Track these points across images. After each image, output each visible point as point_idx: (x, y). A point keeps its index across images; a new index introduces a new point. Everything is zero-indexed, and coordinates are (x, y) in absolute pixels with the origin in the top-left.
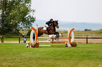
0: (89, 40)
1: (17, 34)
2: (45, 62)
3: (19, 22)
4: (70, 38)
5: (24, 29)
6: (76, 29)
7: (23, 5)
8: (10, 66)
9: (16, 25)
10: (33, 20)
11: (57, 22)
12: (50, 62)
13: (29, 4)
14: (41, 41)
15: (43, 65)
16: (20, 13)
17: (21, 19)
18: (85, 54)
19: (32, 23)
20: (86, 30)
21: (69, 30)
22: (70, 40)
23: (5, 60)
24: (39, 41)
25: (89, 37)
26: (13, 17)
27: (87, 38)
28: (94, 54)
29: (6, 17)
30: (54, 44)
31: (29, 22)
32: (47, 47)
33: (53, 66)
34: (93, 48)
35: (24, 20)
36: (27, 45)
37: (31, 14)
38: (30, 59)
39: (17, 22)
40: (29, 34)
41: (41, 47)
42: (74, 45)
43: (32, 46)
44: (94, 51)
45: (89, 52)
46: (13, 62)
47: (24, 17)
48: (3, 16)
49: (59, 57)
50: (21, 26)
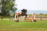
0: (42, 19)
1: (9, 16)
2: (22, 29)
3: (10, 10)
4: (33, 17)
5: (12, 13)
6: (36, 13)
7: (12, 2)
8: (5, 30)
9: (8, 12)
10: (16, 9)
11: (26, 10)
12: (24, 29)
13: (15, 2)
14: (20, 19)
15: (20, 30)
16: (10, 6)
17: (11, 9)
18: (40, 25)
19: (16, 11)
20: (40, 14)
21: (33, 14)
22: (33, 19)
23: (3, 28)
24: (19, 19)
25: (42, 17)
26: (7, 8)
27: (41, 18)
28: (44, 25)
29: (4, 8)
30: (26, 21)
31: (14, 10)
32: (22, 22)
33: (25, 30)
34: (44, 22)
35: (12, 9)
36: (14, 21)
37: (15, 6)
38: (15, 27)
39: (9, 10)
40: (14, 16)
41: (20, 22)
42: (35, 21)
43: (16, 21)
44: (44, 24)
45: (42, 24)
46: (7, 29)
47: (12, 8)
48: (2, 7)
49: (28, 27)
50: (11, 12)
